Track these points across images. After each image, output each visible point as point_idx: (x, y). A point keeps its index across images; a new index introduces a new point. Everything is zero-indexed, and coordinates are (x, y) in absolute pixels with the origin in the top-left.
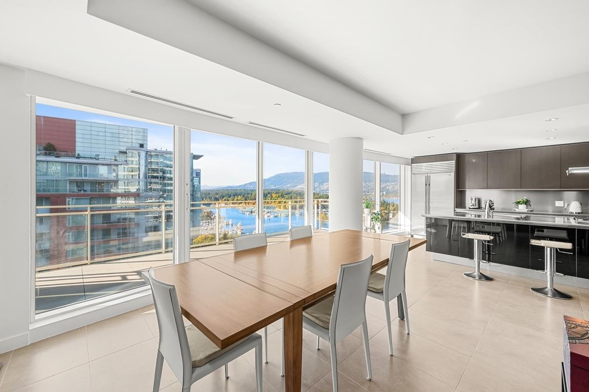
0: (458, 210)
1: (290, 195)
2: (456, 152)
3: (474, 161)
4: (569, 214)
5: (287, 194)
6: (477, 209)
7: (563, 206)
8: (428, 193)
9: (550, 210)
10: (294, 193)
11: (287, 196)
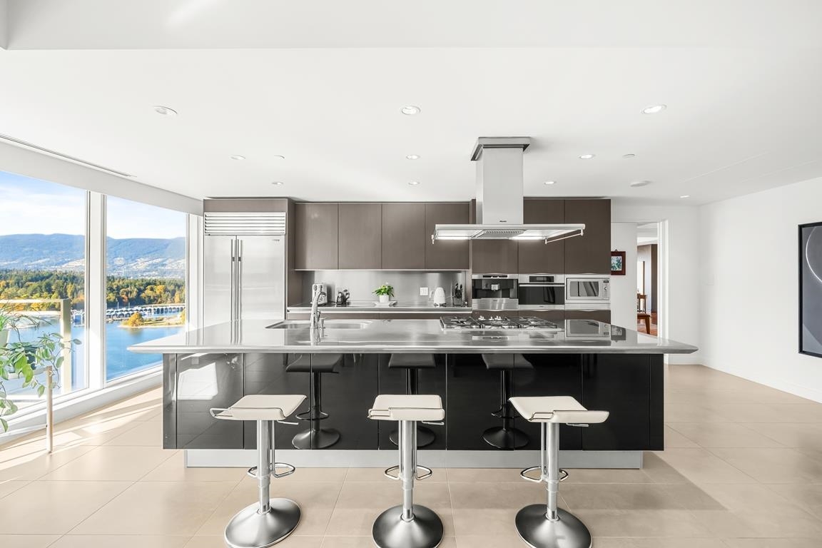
0: (294, 310)
1: (44, 283)
2: (288, 196)
3: (316, 215)
4: (434, 307)
5: (34, 280)
6: (324, 305)
7: (427, 294)
8: (237, 278)
9: (416, 303)
10: (58, 278)
11: (35, 285)
